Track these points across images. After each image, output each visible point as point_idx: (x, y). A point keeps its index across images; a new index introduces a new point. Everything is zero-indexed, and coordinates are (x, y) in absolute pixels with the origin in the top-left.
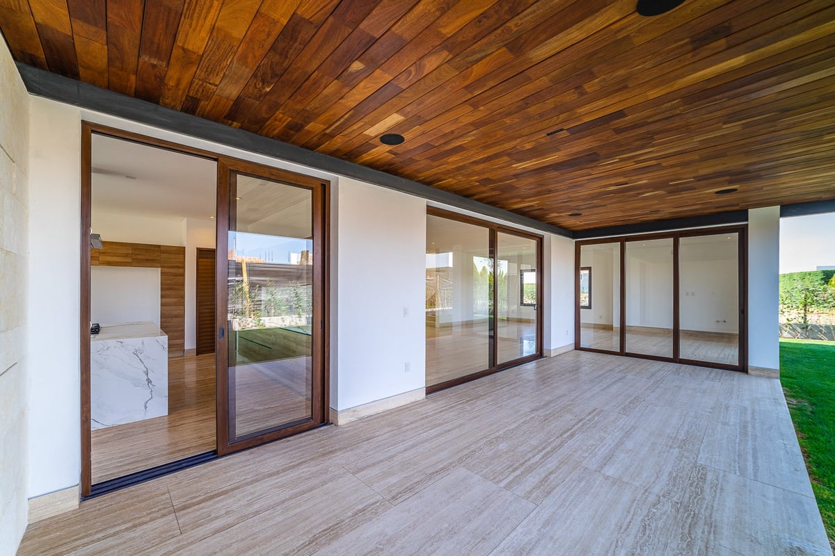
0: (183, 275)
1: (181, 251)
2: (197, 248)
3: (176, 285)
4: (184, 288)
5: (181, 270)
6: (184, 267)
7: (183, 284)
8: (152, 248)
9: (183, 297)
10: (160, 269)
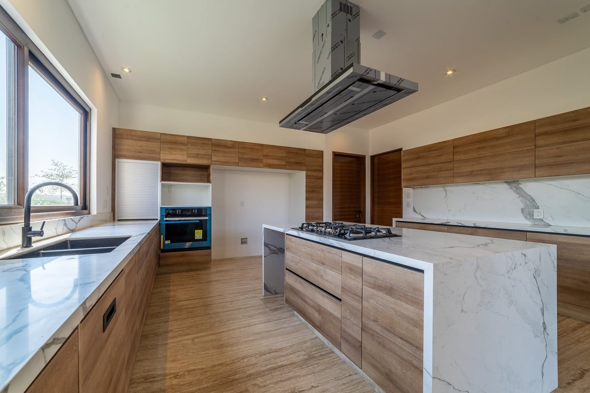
0: (322, 178)
1: (320, 154)
2: (333, 152)
3: (317, 188)
4: (322, 191)
5: (320, 174)
6: (322, 171)
7: (322, 187)
8: (301, 152)
9: (322, 200)
10: (304, 173)
